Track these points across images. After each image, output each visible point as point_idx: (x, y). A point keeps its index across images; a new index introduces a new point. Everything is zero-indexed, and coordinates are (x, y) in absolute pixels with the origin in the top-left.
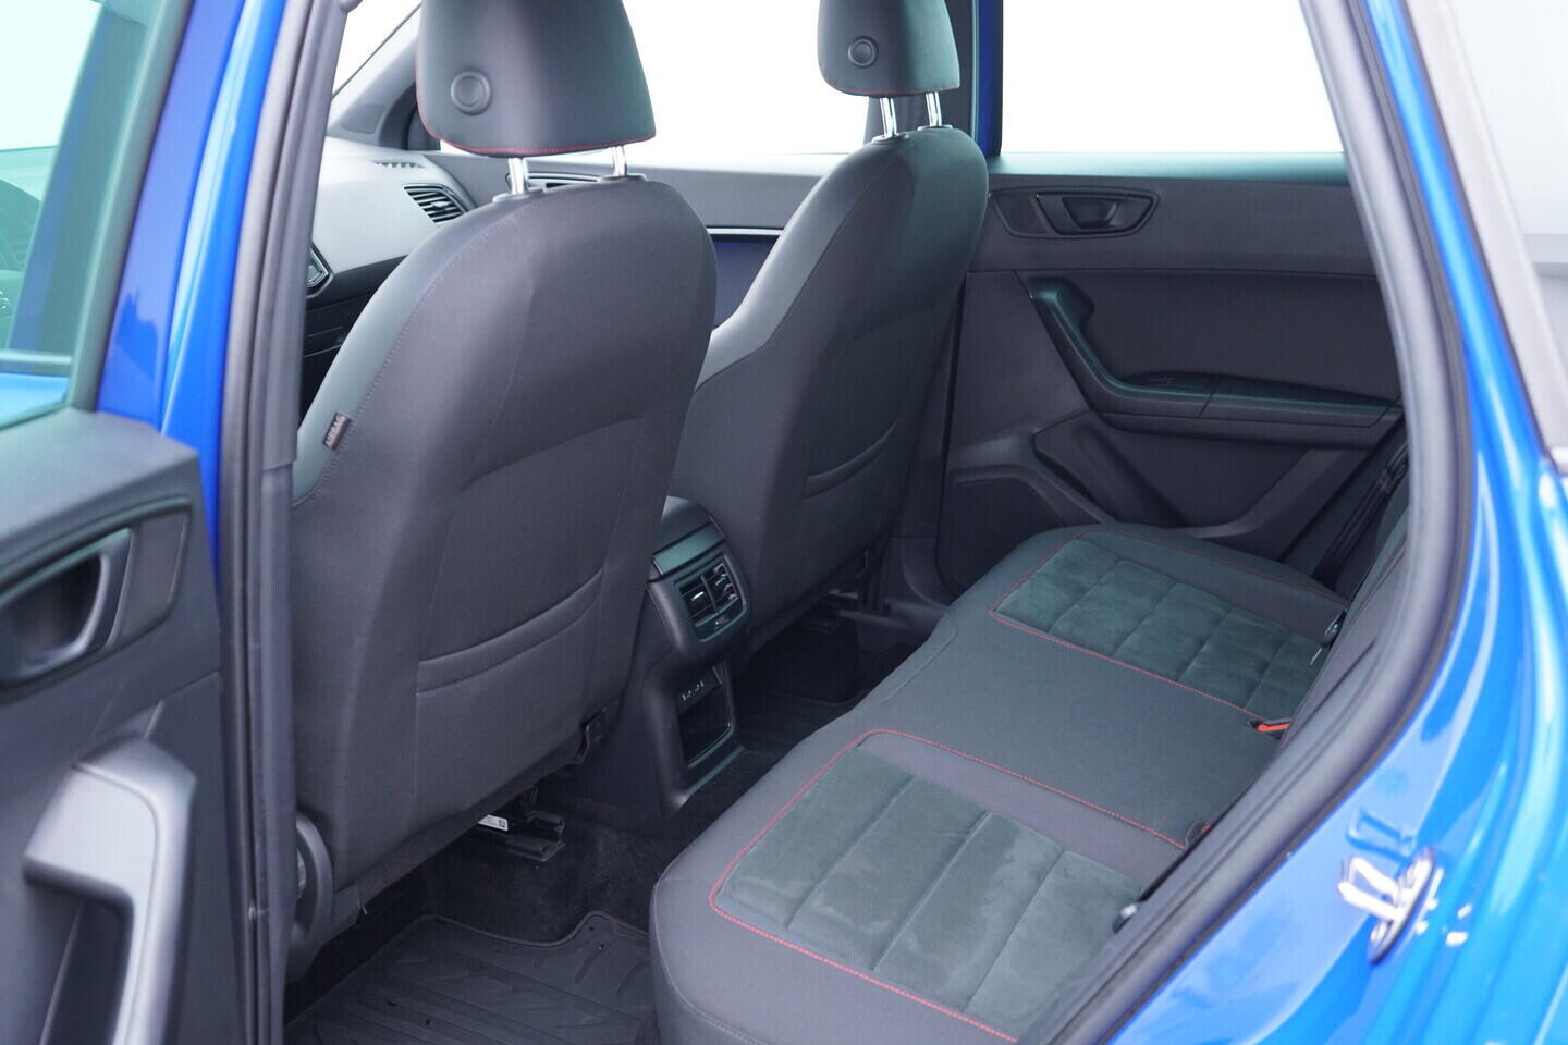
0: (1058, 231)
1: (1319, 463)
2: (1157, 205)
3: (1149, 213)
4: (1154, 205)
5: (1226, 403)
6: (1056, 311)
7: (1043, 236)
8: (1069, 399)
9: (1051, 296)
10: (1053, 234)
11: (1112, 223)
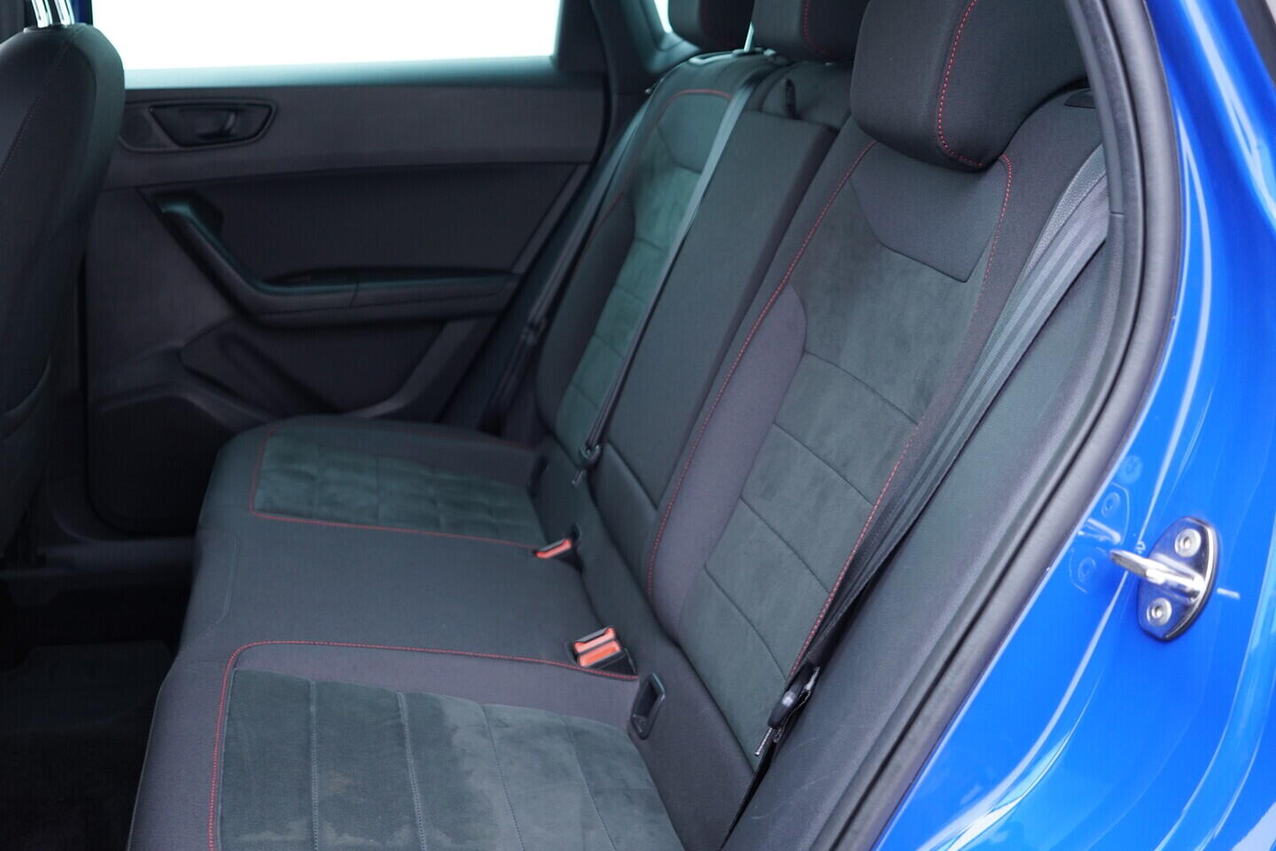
0: (179, 144)
1: (457, 334)
2: (276, 112)
3: (269, 121)
4: (273, 112)
5: (371, 290)
6: (192, 222)
7: (161, 149)
8: (212, 309)
9: (183, 209)
10: (175, 147)
11: (233, 131)
